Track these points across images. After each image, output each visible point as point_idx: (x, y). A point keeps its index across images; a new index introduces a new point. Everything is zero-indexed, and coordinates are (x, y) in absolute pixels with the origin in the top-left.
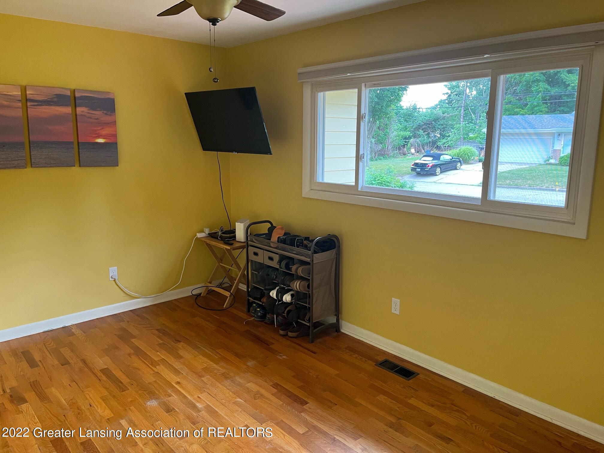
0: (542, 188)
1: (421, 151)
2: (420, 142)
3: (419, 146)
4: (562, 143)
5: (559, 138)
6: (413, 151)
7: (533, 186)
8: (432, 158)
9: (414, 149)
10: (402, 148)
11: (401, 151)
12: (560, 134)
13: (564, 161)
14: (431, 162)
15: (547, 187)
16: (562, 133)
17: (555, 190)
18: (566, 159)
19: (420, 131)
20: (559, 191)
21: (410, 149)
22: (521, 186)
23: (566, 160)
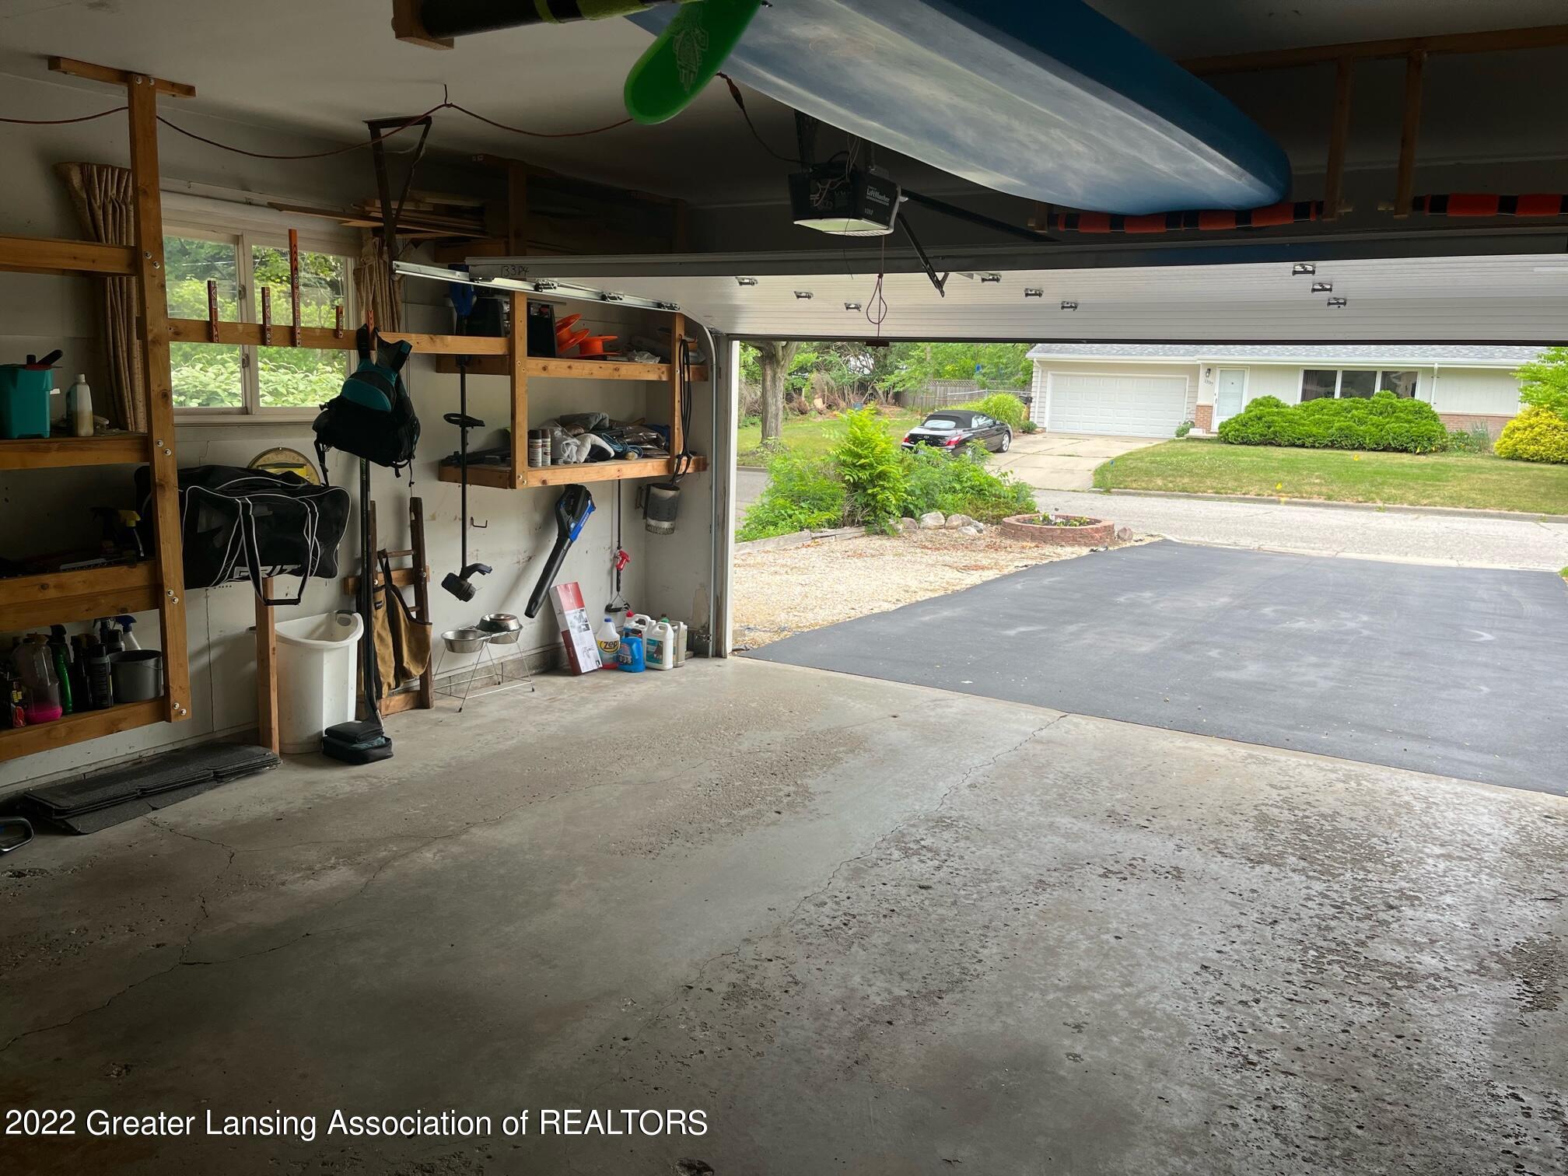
0: (1247, 496)
1: (837, 405)
2: (833, 382)
3: (831, 390)
4: (1217, 391)
5: (1210, 379)
6: (819, 403)
7: (1226, 493)
8: (953, 424)
9: (821, 399)
10: (795, 395)
11: (794, 404)
12: (1210, 370)
13: (1233, 433)
14: (954, 432)
15: (1259, 495)
16: (1215, 365)
17: (1279, 502)
18: (1237, 427)
19: (832, 352)
20: (1287, 503)
21: (809, 398)
22: (1196, 492)
23: (1238, 430)
